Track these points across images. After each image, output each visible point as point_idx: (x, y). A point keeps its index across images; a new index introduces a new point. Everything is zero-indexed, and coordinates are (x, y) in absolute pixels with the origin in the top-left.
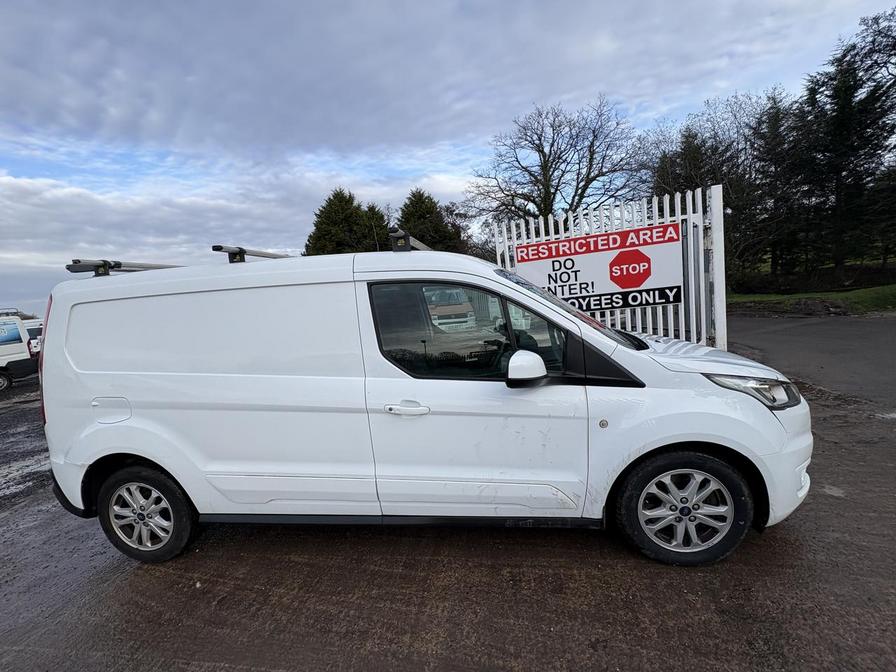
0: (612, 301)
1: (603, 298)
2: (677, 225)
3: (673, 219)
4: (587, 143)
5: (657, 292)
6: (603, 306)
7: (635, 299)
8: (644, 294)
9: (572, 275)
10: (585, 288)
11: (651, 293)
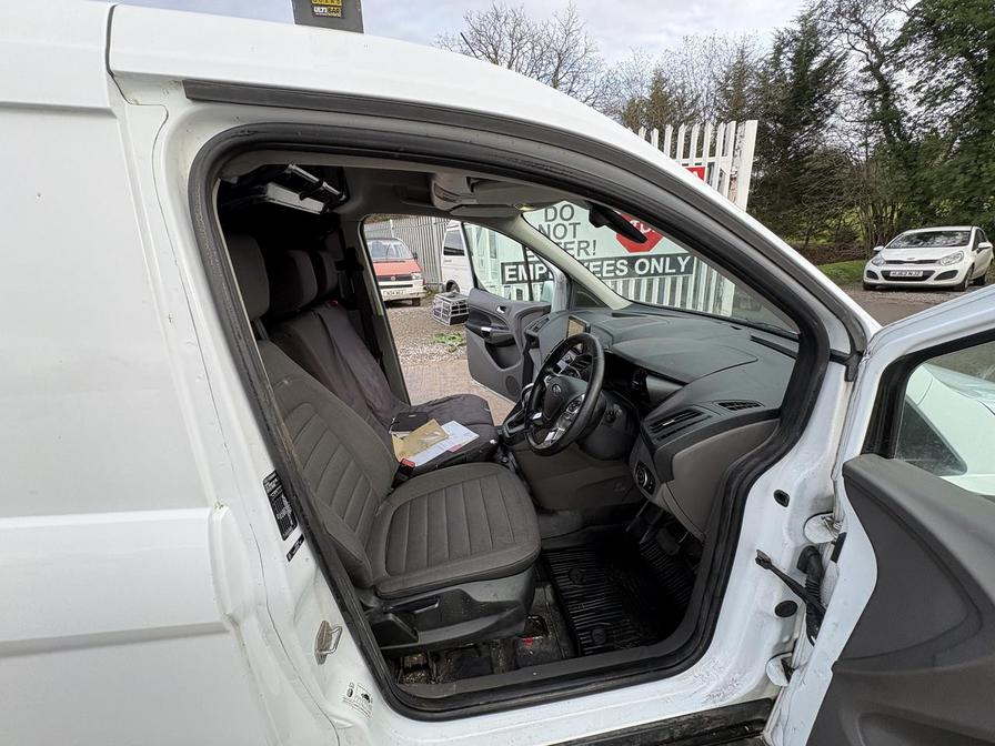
0: (616, 268)
1: (606, 263)
2: (703, 168)
3: (699, 160)
4: (552, 69)
5: (668, 259)
6: (605, 275)
7: (642, 266)
8: (654, 260)
9: (570, 228)
10: (584, 249)
11: (662, 259)
